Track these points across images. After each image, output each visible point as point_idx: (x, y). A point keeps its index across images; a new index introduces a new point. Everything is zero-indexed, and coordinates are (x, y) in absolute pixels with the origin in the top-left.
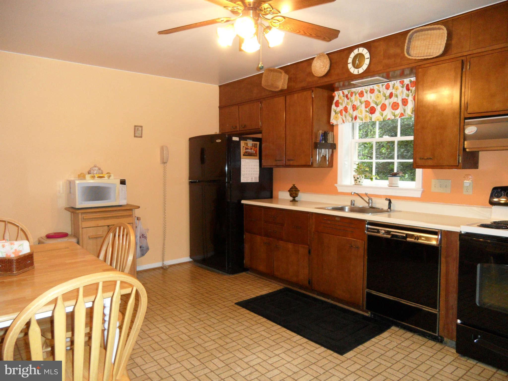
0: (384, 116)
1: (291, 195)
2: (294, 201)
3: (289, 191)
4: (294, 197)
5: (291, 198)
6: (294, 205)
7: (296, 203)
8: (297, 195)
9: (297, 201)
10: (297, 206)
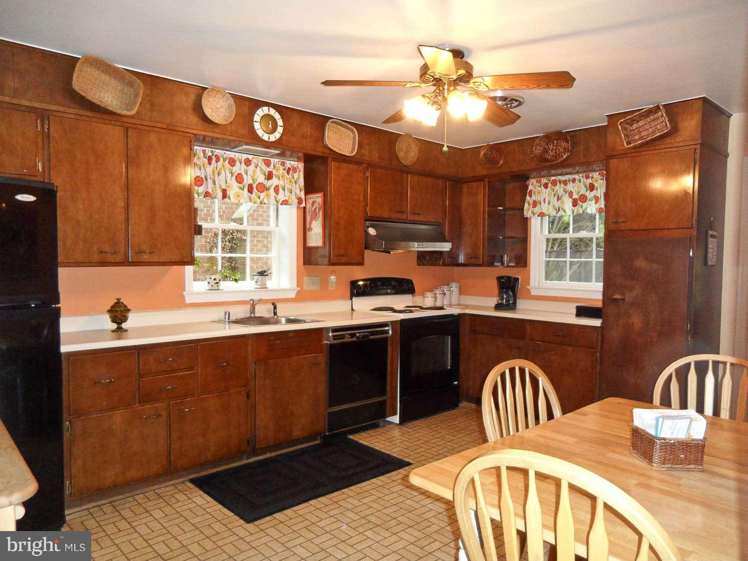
0: (261, 199)
1: (114, 320)
2: (119, 331)
3: (109, 311)
4: (119, 323)
5: (114, 326)
6: (119, 338)
7: (124, 334)
8: (125, 319)
9: (126, 331)
10: (127, 338)
